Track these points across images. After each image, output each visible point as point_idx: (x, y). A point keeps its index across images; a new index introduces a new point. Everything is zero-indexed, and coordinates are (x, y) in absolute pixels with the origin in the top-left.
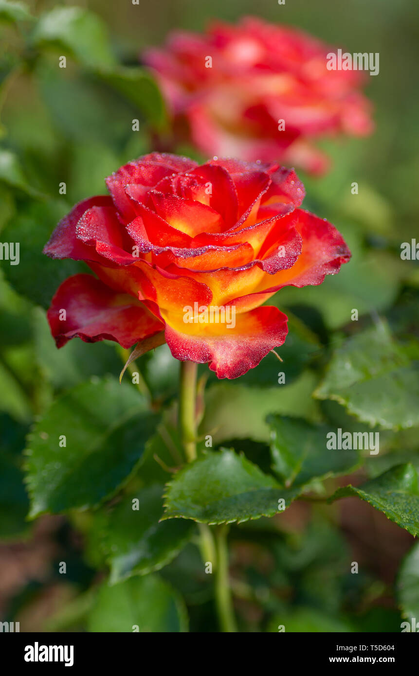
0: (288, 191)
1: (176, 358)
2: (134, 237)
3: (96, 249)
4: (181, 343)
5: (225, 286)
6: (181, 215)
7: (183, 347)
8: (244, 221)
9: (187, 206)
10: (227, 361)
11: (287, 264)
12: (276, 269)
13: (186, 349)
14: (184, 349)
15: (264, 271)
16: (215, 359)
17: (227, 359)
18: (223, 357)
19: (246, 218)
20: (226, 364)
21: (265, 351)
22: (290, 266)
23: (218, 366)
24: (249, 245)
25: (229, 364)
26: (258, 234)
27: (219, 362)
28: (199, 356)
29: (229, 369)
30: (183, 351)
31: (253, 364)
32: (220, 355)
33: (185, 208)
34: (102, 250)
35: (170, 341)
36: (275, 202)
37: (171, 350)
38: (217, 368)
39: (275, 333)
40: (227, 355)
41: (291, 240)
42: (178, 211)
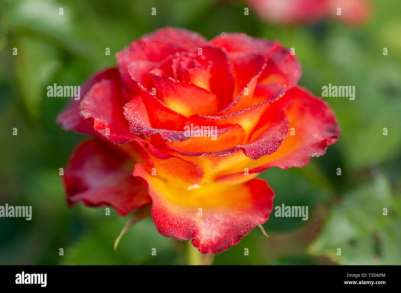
0: (285, 72)
1: (162, 234)
2: (128, 118)
3: (94, 127)
4: (168, 219)
5: (215, 164)
6: (178, 96)
7: (169, 223)
8: (236, 104)
9: (183, 88)
10: (211, 236)
11: (271, 149)
12: (260, 154)
13: (172, 225)
14: (170, 225)
15: (247, 156)
16: (200, 235)
17: (212, 235)
18: (208, 232)
19: (238, 101)
20: (211, 239)
21: (247, 229)
22: (274, 151)
23: (202, 242)
24: (240, 126)
25: (213, 240)
26: (249, 116)
27: (204, 237)
28: (184, 233)
29: (213, 244)
30: (170, 227)
31: (235, 241)
32: (205, 230)
33: (181, 89)
34: (100, 128)
35: (157, 218)
36: (272, 81)
37: (157, 226)
38: (200, 244)
39: (261, 209)
40: (212, 230)
41: (279, 123)
42: (175, 92)
